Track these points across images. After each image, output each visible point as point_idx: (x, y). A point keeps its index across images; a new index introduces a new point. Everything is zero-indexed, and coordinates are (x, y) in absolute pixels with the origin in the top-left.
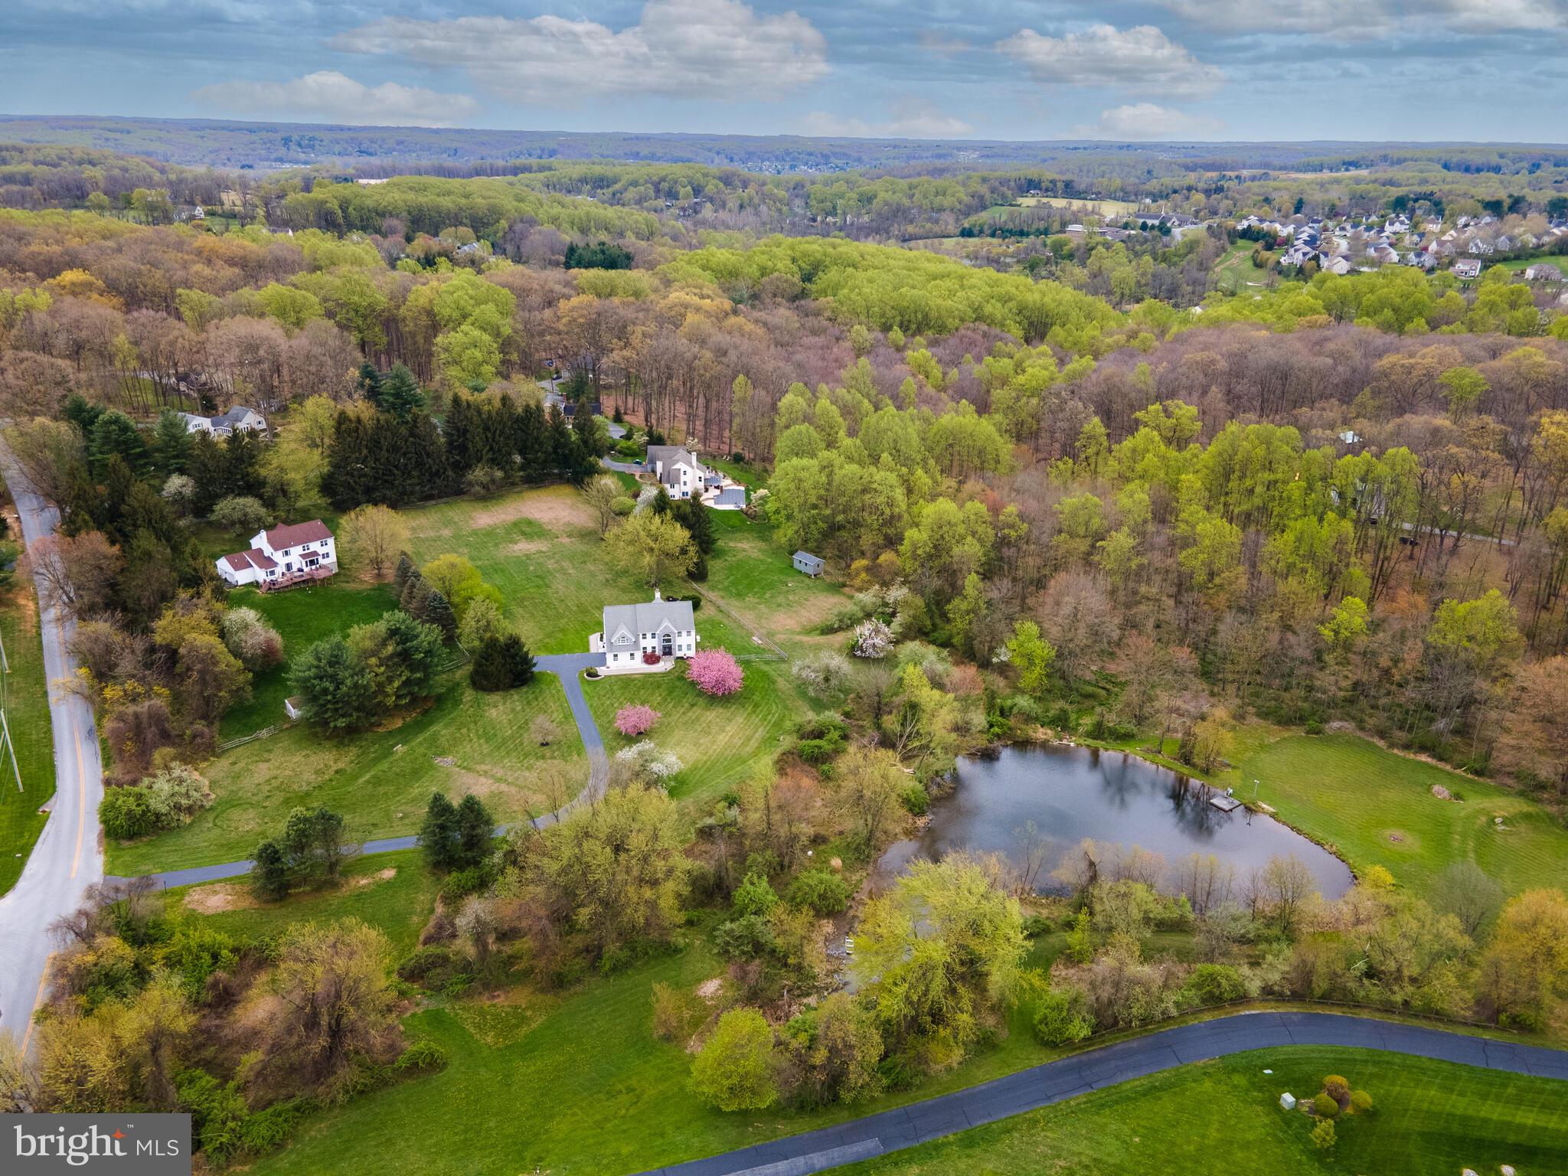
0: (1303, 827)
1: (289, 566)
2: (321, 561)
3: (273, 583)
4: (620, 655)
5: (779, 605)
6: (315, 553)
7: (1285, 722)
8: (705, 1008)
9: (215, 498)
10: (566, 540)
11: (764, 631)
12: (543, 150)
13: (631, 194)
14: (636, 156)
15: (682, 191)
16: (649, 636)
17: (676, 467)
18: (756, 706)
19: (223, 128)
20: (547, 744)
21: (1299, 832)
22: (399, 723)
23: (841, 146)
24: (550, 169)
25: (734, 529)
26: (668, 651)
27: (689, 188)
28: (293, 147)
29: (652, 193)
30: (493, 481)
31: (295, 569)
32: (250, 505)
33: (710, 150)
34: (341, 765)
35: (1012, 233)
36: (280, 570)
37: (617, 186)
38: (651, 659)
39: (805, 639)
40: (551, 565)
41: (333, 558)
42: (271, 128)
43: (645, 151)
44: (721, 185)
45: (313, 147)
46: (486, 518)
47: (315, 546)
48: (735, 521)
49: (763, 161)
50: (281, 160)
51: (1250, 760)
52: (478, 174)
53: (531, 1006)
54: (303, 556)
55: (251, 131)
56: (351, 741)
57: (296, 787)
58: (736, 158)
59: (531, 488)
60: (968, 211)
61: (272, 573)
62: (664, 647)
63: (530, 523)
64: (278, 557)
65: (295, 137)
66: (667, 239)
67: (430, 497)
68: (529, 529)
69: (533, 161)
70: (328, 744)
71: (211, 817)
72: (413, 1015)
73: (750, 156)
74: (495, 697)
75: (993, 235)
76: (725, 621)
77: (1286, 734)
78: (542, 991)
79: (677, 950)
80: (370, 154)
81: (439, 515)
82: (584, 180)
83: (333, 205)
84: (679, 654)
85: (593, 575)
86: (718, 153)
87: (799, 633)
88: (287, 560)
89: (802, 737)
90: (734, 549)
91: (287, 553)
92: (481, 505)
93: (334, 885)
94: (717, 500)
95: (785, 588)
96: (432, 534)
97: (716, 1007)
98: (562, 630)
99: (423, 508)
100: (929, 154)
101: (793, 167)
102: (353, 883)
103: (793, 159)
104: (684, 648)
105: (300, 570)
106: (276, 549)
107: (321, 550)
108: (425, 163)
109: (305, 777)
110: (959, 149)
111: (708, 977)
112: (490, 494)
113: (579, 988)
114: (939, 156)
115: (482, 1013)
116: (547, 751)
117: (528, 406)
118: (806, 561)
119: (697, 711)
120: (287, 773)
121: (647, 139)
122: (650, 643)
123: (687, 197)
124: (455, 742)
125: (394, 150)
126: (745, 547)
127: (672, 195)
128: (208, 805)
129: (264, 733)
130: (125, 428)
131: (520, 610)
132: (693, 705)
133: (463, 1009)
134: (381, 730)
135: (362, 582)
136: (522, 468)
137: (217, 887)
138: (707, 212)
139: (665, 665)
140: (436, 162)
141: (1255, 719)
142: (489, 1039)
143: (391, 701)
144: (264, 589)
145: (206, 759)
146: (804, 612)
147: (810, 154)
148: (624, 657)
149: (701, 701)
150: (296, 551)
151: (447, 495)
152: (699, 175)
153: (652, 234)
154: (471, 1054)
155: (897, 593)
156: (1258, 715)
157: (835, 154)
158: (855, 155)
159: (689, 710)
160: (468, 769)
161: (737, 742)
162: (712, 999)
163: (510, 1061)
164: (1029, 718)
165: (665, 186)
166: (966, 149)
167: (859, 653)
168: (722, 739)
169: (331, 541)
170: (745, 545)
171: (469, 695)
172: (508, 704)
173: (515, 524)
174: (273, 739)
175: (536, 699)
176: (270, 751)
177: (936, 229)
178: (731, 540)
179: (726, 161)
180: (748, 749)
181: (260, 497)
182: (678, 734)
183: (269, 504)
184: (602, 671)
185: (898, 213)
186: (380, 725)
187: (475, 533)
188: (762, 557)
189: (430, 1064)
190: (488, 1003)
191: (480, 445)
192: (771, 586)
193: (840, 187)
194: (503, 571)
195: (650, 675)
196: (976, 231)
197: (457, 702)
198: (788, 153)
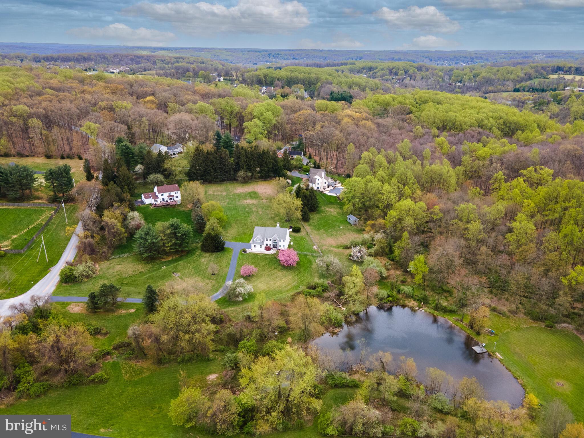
0: (512, 369)
1: (163, 199)
2: (175, 199)
3: (156, 204)
4: (257, 245)
5: (332, 235)
6: (173, 196)
7: (537, 319)
8: (206, 384)
9: (149, 174)
10: (264, 201)
11: (320, 244)
12: (357, 57)
13: (379, 74)
14: (393, 59)
15: (400, 72)
16: (269, 240)
17: (315, 177)
18: (300, 273)
19: (251, 51)
20: (214, 274)
21: (509, 370)
22: (170, 259)
23: (480, 54)
24: (354, 64)
25: (331, 203)
26: (275, 247)
27: (403, 71)
28: (271, 57)
29: (388, 73)
30: (247, 176)
31: (165, 200)
32: (160, 177)
33: (423, 57)
34: (143, 270)
35: (537, 90)
36: (160, 200)
37: (375, 71)
38: (268, 248)
39: (335, 249)
40: (254, 209)
41: (180, 198)
42: (266, 51)
43: (396, 57)
44: (416, 70)
45: (277, 57)
46: (240, 189)
47: (173, 193)
48: (333, 200)
49: (444, 60)
50: (267, 62)
51: (507, 333)
52: (328, 66)
53: (147, 369)
54: (168, 196)
55: (260, 52)
56: (151, 262)
57: (124, 275)
58: (433, 59)
59: (262, 180)
60: (522, 80)
61: (157, 201)
62: (274, 245)
63: (255, 193)
64: (160, 195)
65: (273, 54)
66: (382, 91)
67: (223, 180)
68: (254, 195)
69: (348, 61)
70: (142, 262)
71: (93, 280)
72: (109, 362)
73: (439, 59)
74: (207, 255)
75: (528, 91)
76: (307, 238)
77: (534, 325)
78: (154, 363)
79: (209, 360)
80: (296, 59)
81: (225, 187)
82: (364, 68)
83: (262, 77)
84: (280, 248)
85: (267, 214)
86: (426, 58)
87: (334, 247)
88: (163, 197)
89: (308, 288)
90: (326, 211)
91: (163, 195)
92: (242, 185)
93: (113, 311)
94: (330, 191)
95: (338, 229)
96: (219, 193)
97: (210, 385)
98: (245, 234)
99: (221, 184)
100: (520, 56)
101: (457, 63)
102: (120, 311)
103: (458, 60)
104: (282, 246)
105: (167, 201)
106: (159, 193)
107: (175, 195)
108: (310, 61)
109: (129, 272)
110: (536, 54)
111: (214, 373)
112: (245, 181)
113: (167, 366)
114: (525, 57)
115: (131, 366)
116: (212, 277)
117: (264, 150)
118: (352, 219)
119: (276, 271)
120: (124, 270)
121: (399, 52)
122: (269, 243)
123: (402, 74)
124: (184, 268)
125: (305, 57)
126: (332, 211)
127: (396, 74)
128: (94, 276)
129: (125, 255)
130: (128, 148)
131: (235, 224)
132: (275, 269)
133: (126, 364)
134: (163, 260)
135: (187, 207)
136: (259, 172)
137: (80, 304)
138: (407, 81)
139: (272, 252)
140: (314, 61)
141: (522, 315)
142: (126, 377)
143: (167, 250)
144: (153, 206)
145: (103, 261)
146: (341, 239)
147: (465, 58)
148: (258, 246)
149: (279, 267)
150: (166, 194)
151: (231, 180)
152: (408, 67)
153: (377, 89)
154: (117, 381)
155: (378, 236)
156: (525, 314)
157: (476, 58)
158: (485, 57)
159: (272, 270)
160: (181, 278)
161: (284, 285)
162: (210, 381)
163: (128, 386)
164: (408, 296)
165: (394, 70)
166: (539, 54)
167: (351, 258)
168: (279, 283)
169: (179, 192)
170: (332, 210)
171: (198, 252)
172: (210, 258)
173: (250, 193)
174: (127, 258)
175: (221, 257)
176: (124, 261)
177: (503, 88)
178: (328, 207)
179: (428, 61)
180: (286, 289)
181: (164, 175)
182: (263, 278)
183: (167, 177)
184: (249, 251)
185: (489, 81)
186: (163, 258)
187: (234, 195)
188: (336, 215)
189: (100, 381)
190: (135, 364)
191: (243, 163)
192: (333, 227)
193: (467, 71)
194: (236, 209)
195: (265, 254)
196: (521, 89)
197: (194, 254)
198: (455, 57)
